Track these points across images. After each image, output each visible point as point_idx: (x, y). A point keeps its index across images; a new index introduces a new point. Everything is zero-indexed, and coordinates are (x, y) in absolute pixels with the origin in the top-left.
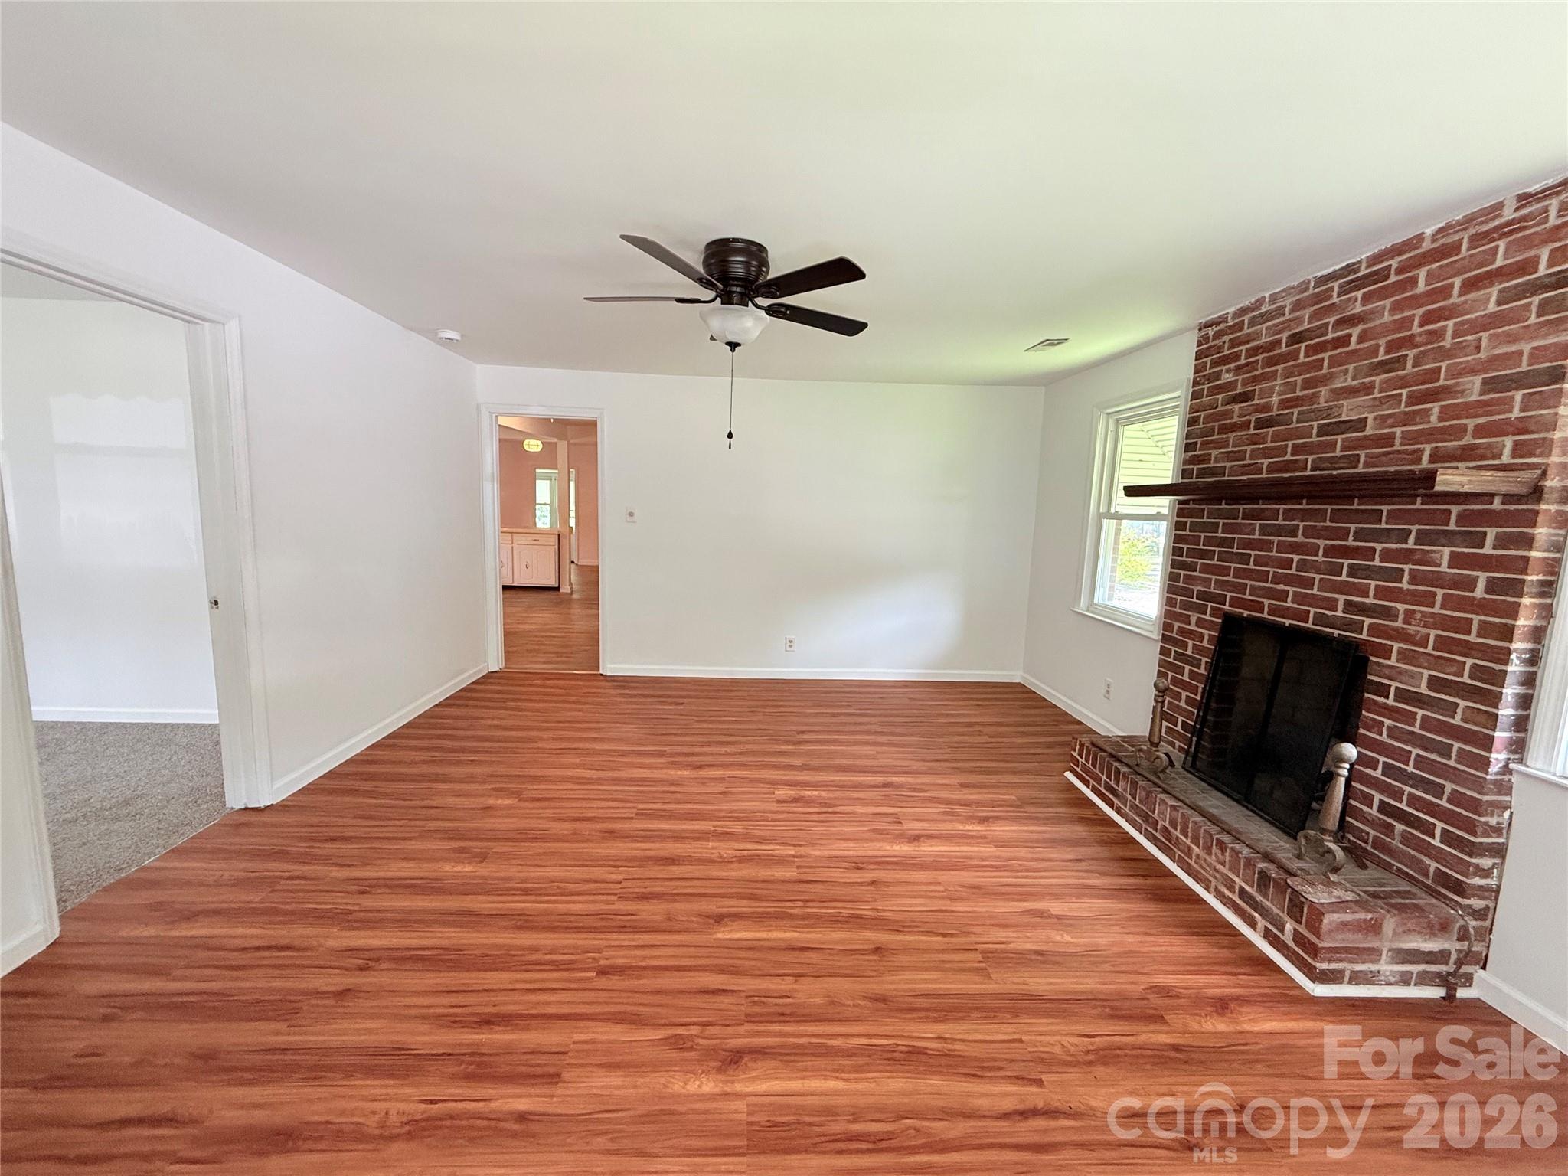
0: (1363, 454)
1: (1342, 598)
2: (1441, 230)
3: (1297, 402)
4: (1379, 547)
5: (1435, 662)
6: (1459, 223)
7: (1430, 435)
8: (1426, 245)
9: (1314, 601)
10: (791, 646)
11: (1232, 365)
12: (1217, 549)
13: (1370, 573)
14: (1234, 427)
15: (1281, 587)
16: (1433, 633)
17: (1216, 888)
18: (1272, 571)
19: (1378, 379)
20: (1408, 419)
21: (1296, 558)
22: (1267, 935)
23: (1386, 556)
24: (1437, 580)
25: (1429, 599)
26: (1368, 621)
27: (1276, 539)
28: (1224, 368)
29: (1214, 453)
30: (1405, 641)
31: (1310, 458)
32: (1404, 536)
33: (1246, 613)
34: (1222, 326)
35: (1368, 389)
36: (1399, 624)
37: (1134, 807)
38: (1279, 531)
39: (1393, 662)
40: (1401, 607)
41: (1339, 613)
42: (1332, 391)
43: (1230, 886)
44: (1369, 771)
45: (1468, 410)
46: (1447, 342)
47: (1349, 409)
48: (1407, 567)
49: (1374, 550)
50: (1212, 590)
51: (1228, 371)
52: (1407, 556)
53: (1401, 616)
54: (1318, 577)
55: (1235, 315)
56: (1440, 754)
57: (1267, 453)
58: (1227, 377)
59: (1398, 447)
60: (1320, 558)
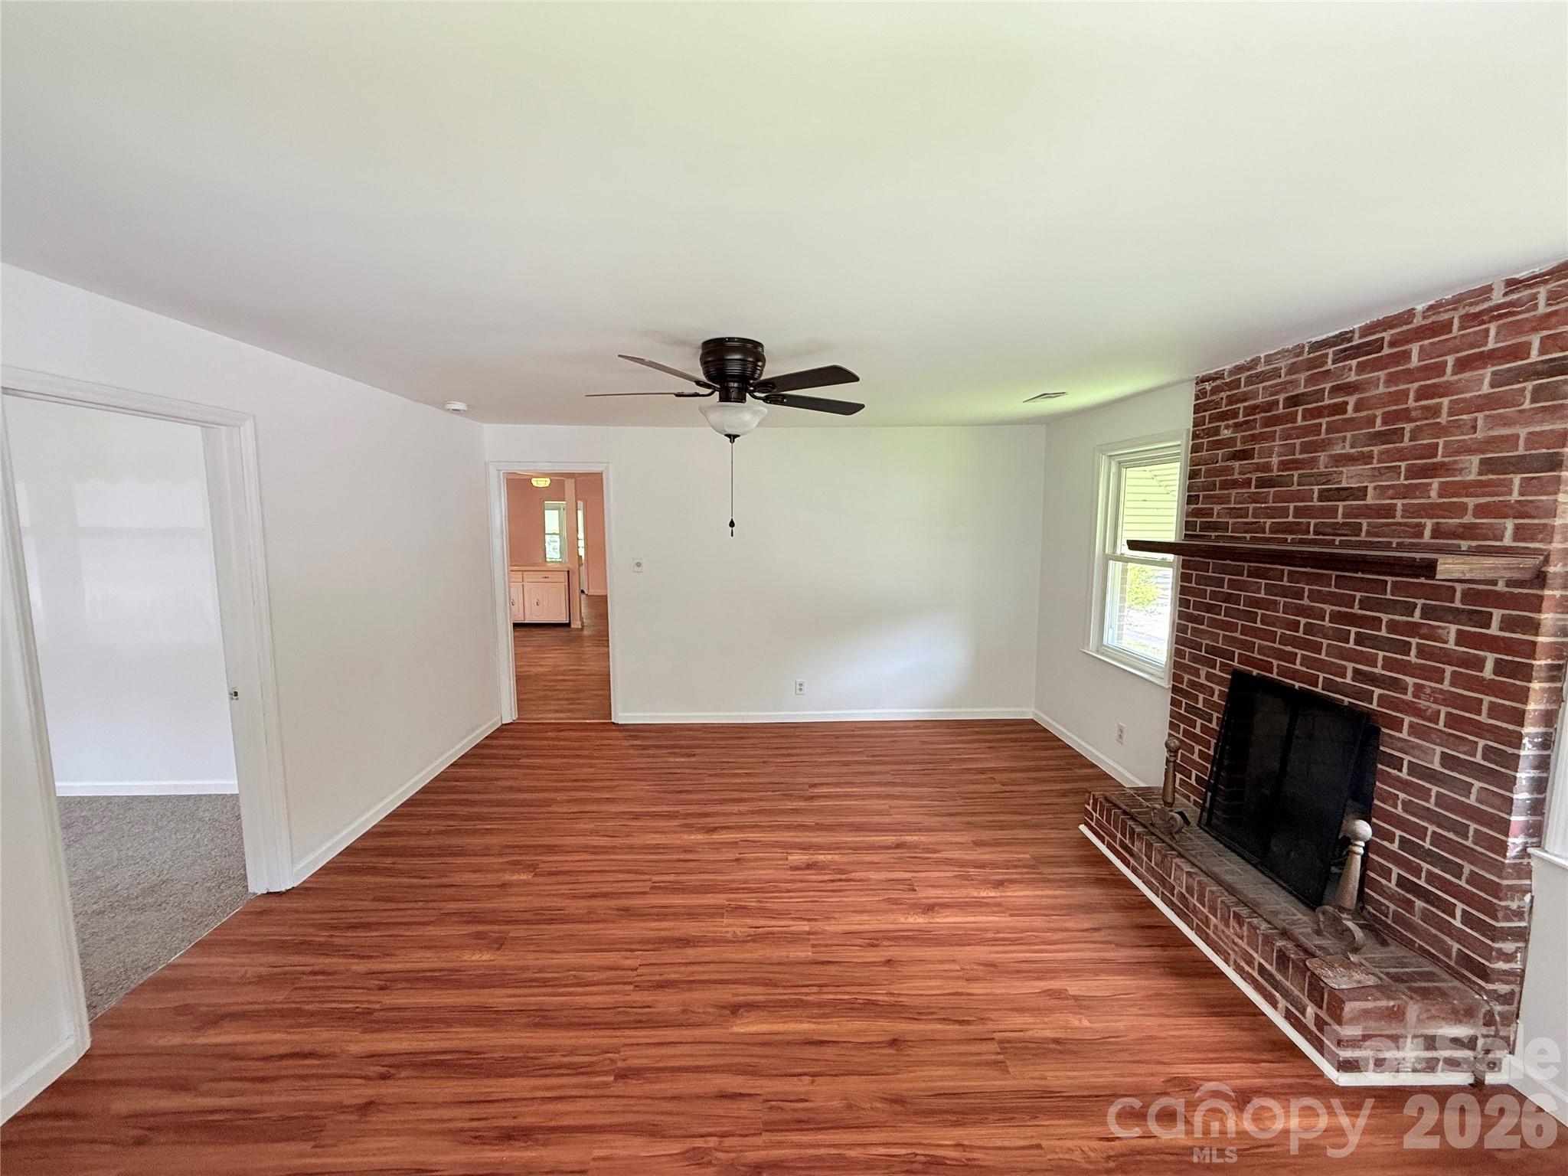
0: (1364, 522)
1: (1350, 666)
2: (1431, 307)
3: (1296, 464)
4: (1385, 617)
5: (1446, 740)
6: (1448, 302)
7: (1430, 511)
8: (1418, 321)
9: (1322, 666)
10: (801, 690)
11: (1231, 422)
12: (1224, 605)
13: (1378, 643)
14: (1234, 484)
15: (1289, 649)
16: (1444, 710)
17: (1235, 962)
18: (1279, 631)
19: (1376, 449)
20: (1406, 492)
21: (1303, 621)
22: (1289, 1016)
23: (1393, 627)
24: (1447, 657)
25: (1437, 676)
26: (1378, 692)
27: (1282, 600)
28: (1223, 424)
29: (1217, 508)
30: (1415, 715)
31: (1313, 522)
32: (1410, 609)
33: (1255, 672)
34: (1218, 382)
35: (1367, 458)
36: (1409, 697)
37: (1149, 869)
38: (1284, 592)
39: (1404, 735)
40: (1410, 681)
41: (1348, 680)
42: (1331, 456)
43: (1250, 961)
44: (1386, 843)
45: (1468, 488)
46: (1443, 419)
47: (1349, 476)
48: (1414, 641)
49: (1380, 620)
50: (1220, 645)
51: (1227, 427)
52: (1413, 629)
53: (1410, 689)
54: (1325, 642)
55: (1231, 373)
56: (1456, 833)
57: (1270, 513)
58: (1226, 433)
59: (1399, 519)
60: (1327, 623)
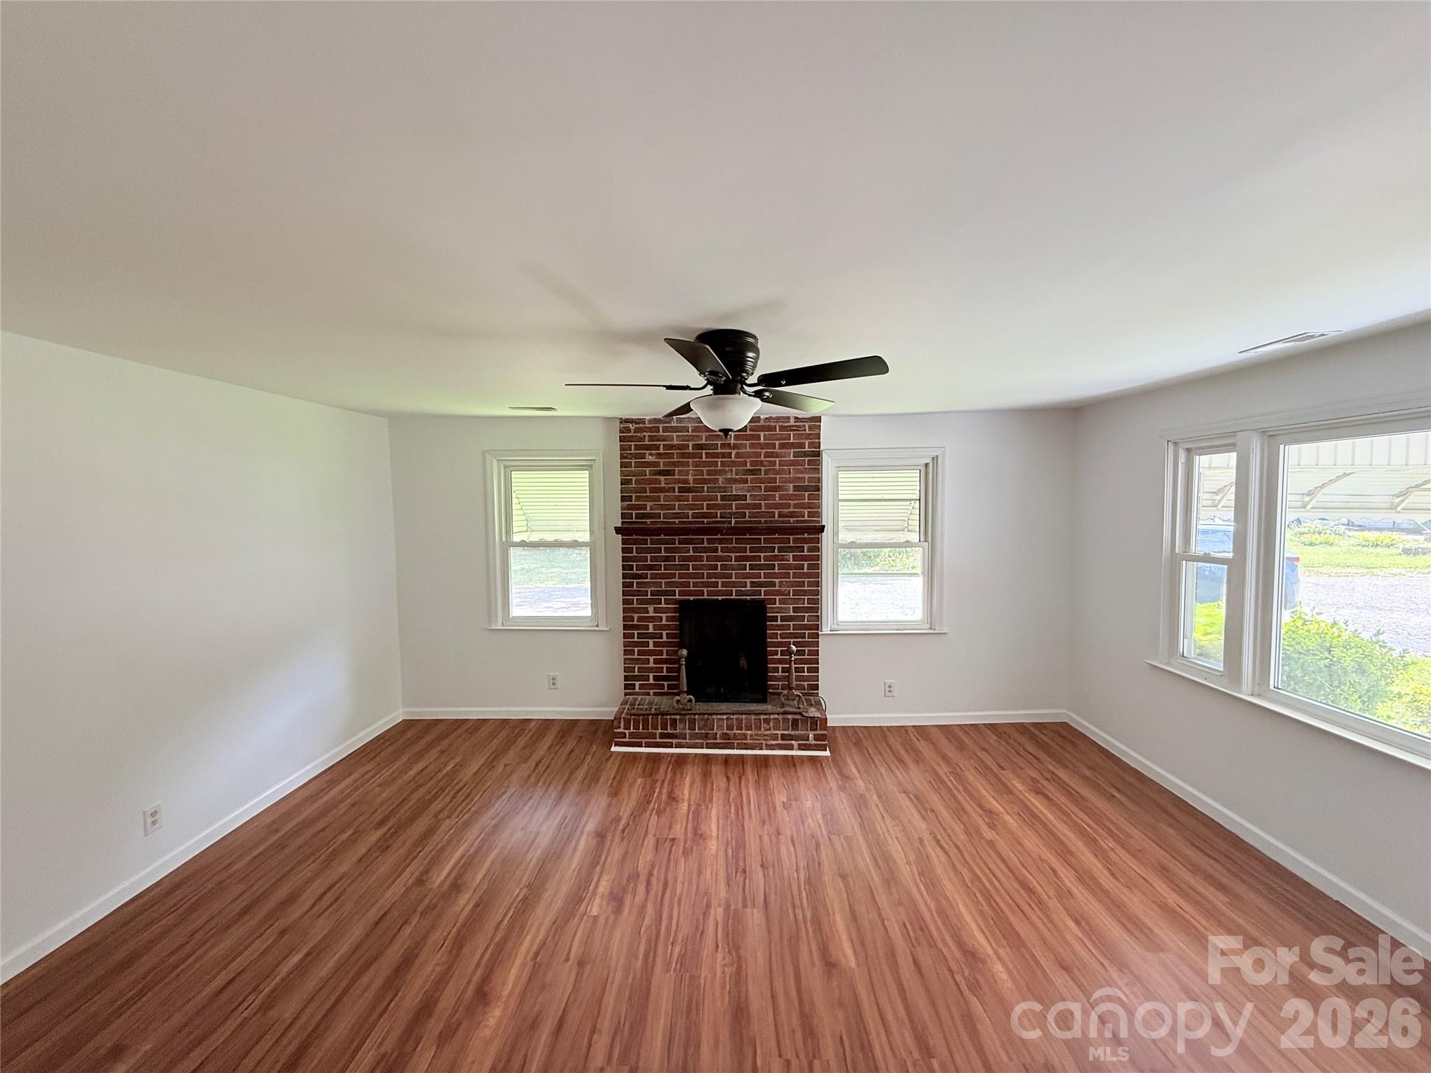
0: (747, 511)
1: (748, 581)
2: (767, 418)
3: (705, 481)
4: (762, 555)
5: (795, 601)
6: (774, 418)
7: (777, 506)
8: (762, 423)
9: (734, 584)
11: (654, 452)
12: (663, 564)
13: (761, 567)
14: (662, 490)
15: (713, 580)
16: (791, 589)
17: (766, 745)
18: (705, 572)
19: (749, 477)
20: (765, 498)
21: (719, 564)
22: (801, 748)
23: (766, 558)
24: (789, 567)
25: (787, 575)
26: (763, 589)
27: (705, 555)
28: (648, 452)
29: (649, 504)
30: (781, 595)
31: (719, 512)
32: (773, 550)
33: (692, 598)
34: (641, 425)
35: (746, 481)
36: (777, 588)
38: (705, 550)
39: (777, 605)
40: (777, 581)
41: (749, 588)
42: (725, 479)
43: (775, 737)
44: (775, 657)
45: (790, 497)
46: (777, 467)
47: (736, 490)
48: (776, 563)
49: (760, 556)
50: (663, 588)
51: (650, 454)
52: (775, 558)
53: (777, 584)
54: (734, 572)
55: (650, 421)
56: (802, 638)
57: (690, 507)
58: (650, 458)
59: (763, 510)
60: (733, 563)
